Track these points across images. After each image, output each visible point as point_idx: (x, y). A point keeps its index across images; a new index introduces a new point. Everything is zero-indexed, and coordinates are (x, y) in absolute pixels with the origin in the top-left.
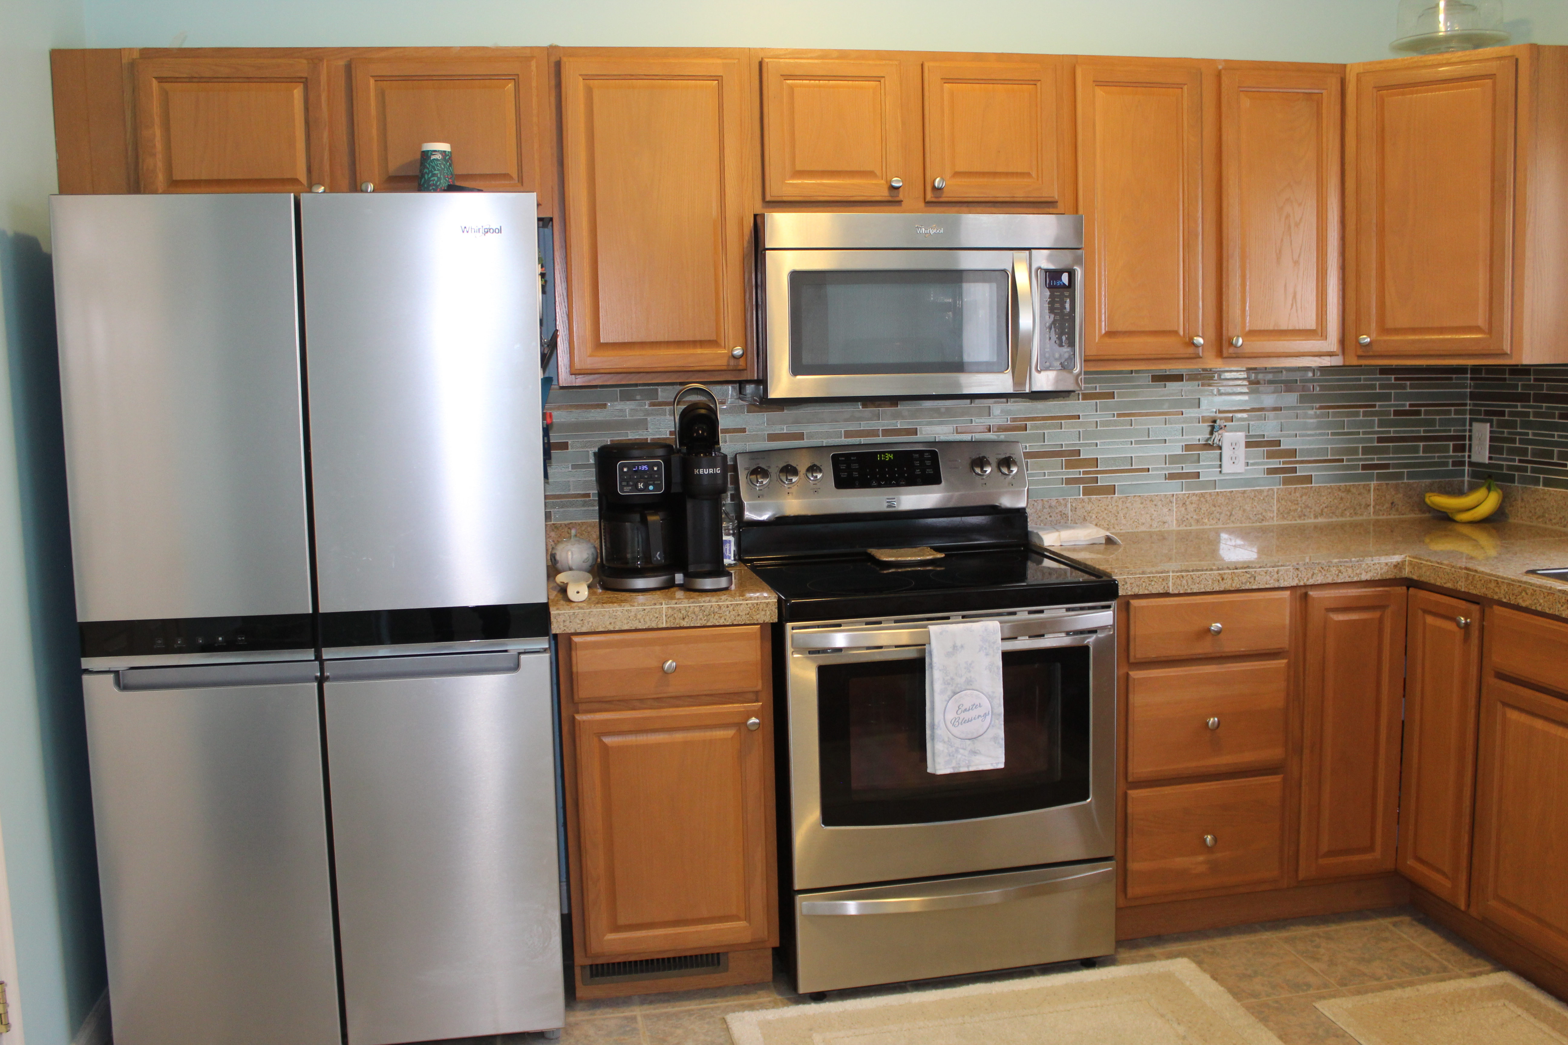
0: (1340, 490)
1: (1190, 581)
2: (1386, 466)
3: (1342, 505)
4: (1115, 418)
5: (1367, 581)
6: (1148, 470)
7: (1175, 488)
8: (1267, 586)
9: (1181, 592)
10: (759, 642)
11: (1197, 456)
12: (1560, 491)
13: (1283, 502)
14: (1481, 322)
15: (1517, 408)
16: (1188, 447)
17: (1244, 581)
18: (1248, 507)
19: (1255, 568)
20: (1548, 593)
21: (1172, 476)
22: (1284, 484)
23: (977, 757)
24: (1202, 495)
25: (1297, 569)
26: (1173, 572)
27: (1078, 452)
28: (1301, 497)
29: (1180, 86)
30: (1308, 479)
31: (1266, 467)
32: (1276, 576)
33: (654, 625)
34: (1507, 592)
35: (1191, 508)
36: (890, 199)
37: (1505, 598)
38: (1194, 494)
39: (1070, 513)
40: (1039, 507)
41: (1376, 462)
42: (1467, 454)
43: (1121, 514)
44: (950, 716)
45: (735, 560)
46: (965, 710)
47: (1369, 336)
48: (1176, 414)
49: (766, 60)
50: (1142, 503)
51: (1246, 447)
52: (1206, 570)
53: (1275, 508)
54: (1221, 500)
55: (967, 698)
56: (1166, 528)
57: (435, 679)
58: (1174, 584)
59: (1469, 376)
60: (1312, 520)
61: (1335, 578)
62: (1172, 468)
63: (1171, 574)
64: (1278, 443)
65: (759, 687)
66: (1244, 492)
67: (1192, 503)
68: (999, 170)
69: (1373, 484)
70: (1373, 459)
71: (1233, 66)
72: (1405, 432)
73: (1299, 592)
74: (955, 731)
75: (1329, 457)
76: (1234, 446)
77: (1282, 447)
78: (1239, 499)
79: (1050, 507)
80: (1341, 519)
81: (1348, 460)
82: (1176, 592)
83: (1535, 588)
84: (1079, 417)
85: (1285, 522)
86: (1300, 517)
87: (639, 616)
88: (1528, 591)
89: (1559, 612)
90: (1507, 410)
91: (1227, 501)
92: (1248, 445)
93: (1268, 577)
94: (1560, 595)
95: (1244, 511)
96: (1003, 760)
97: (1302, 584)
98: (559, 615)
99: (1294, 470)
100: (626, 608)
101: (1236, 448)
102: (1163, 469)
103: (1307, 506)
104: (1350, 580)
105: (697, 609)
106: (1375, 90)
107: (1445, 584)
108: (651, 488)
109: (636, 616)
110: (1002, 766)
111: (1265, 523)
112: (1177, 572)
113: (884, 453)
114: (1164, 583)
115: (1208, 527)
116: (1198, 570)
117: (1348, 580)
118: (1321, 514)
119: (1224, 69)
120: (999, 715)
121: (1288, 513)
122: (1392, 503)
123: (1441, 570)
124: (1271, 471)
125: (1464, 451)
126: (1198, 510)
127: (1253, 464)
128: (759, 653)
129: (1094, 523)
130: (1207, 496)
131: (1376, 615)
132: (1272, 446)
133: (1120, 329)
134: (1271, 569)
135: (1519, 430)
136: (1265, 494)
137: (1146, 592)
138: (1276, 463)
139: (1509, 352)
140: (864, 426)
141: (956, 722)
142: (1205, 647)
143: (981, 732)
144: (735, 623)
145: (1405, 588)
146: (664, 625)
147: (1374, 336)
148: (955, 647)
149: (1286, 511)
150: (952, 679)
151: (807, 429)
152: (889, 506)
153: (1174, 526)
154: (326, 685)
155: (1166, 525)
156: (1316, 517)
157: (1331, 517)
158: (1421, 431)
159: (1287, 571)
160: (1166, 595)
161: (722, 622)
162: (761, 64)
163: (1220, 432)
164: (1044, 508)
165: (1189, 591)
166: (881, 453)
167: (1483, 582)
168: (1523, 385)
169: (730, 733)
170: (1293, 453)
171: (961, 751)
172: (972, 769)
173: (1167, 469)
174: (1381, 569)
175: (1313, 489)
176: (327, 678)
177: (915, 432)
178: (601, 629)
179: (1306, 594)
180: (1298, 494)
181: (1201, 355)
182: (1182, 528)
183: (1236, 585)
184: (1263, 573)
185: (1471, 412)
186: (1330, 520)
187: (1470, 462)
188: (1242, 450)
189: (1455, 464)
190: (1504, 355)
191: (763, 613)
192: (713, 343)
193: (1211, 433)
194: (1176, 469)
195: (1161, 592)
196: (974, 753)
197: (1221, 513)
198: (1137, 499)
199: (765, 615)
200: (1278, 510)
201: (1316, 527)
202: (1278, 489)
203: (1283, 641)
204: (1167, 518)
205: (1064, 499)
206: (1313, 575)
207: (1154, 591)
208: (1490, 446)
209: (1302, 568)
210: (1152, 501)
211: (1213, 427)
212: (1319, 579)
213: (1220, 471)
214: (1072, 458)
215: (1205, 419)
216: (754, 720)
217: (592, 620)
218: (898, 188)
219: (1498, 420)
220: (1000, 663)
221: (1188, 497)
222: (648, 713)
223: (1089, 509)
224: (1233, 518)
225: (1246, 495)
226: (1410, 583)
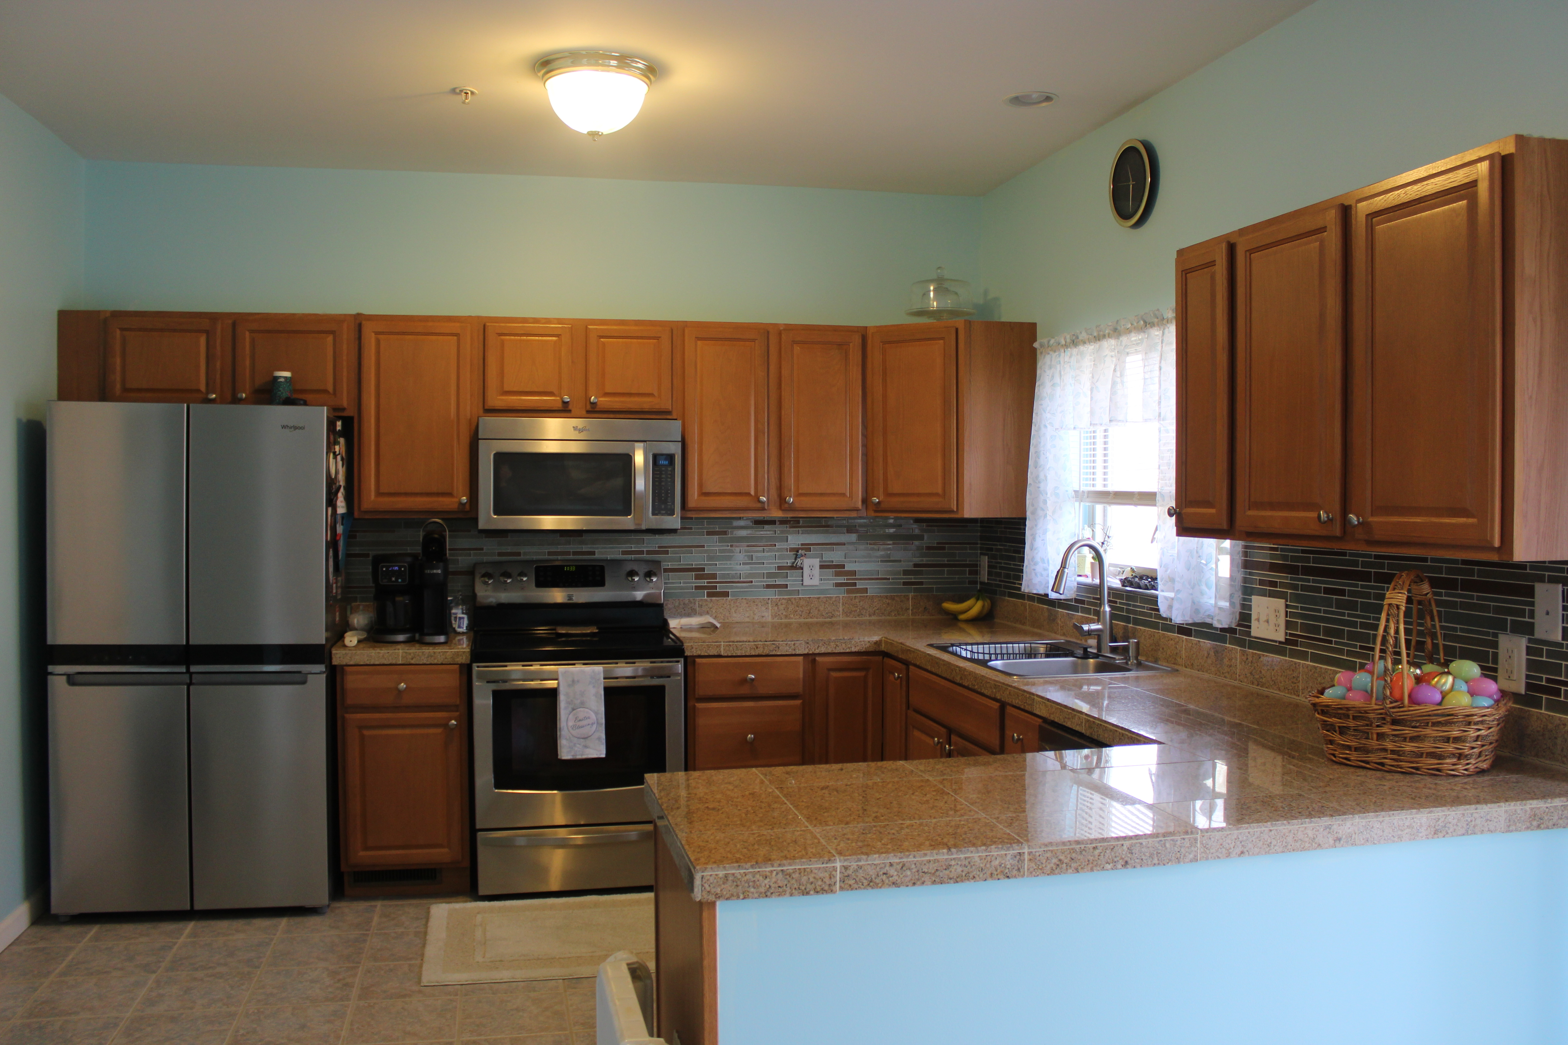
0: (887, 598)
1: (735, 648)
2: (922, 583)
3: (889, 608)
4: (729, 548)
5: (855, 652)
6: (752, 582)
7: (771, 595)
8: (787, 653)
9: (730, 655)
10: (458, 675)
11: (786, 574)
13: (847, 605)
14: (940, 491)
15: (998, 546)
16: (780, 568)
17: (771, 649)
18: (822, 609)
19: (779, 641)
20: (925, 656)
21: (768, 586)
22: (848, 593)
23: (587, 750)
24: (789, 599)
25: (808, 643)
26: (724, 642)
27: (703, 569)
28: (859, 602)
29: (754, 340)
30: (865, 590)
31: (834, 582)
32: (793, 647)
33: (394, 662)
35: (782, 607)
36: (563, 409)
38: (783, 599)
39: (698, 609)
40: (677, 604)
41: (913, 580)
42: (979, 576)
43: (733, 610)
44: (571, 724)
45: (467, 629)
46: (580, 720)
47: (878, 498)
48: (771, 545)
49: (488, 324)
50: (747, 603)
51: (820, 569)
52: (746, 642)
53: (841, 609)
54: (802, 603)
55: (582, 713)
56: (764, 620)
57: (255, 687)
58: (724, 650)
59: (979, 524)
60: (868, 618)
61: (834, 650)
62: (768, 581)
63: (722, 643)
64: (843, 567)
65: (458, 702)
66: (819, 598)
67: (782, 604)
68: (633, 391)
69: (911, 595)
70: (911, 579)
71: (789, 328)
72: (933, 561)
73: (810, 658)
74: (574, 732)
75: (880, 577)
76: (811, 567)
77: (846, 569)
78: (816, 602)
79: (684, 604)
80: (888, 618)
81: (892, 579)
82: (726, 655)
83: (921, 654)
84: (703, 546)
85: (849, 619)
86: (859, 615)
87: (385, 657)
90: (994, 547)
91: (807, 603)
92: (822, 567)
93: (788, 648)
95: (819, 610)
96: (605, 752)
97: (811, 652)
98: (337, 653)
99: (855, 584)
100: (377, 651)
101: (813, 569)
102: (761, 581)
103: (864, 608)
104: (844, 651)
105: (420, 654)
106: (881, 344)
107: (894, 653)
108: (400, 580)
109: (383, 656)
110: (603, 756)
111: (834, 619)
112: (727, 642)
113: (569, 566)
114: (718, 649)
115: (794, 620)
116: (740, 642)
117: (842, 651)
118: (874, 614)
119: (784, 330)
120: (602, 724)
121: (850, 613)
122: (925, 608)
123: (893, 645)
124: (838, 585)
125: (977, 575)
126: (786, 609)
127: (825, 580)
128: (458, 681)
129: (714, 615)
130: (793, 600)
131: (862, 674)
132: (839, 569)
133: (711, 491)
134: (789, 642)
135: (998, 561)
136: (834, 599)
137: (706, 654)
138: (841, 580)
139: (955, 510)
140: (560, 548)
141: (575, 727)
142: (744, 690)
143: (590, 734)
144: (444, 663)
145: (881, 657)
146: (400, 662)
147: (882, 498)
148: (573, 681)
149: (849, 611)
150: (572, 701)
151: (523, 549)
152: (569, 600)
153: (770, 619)
154: (192, 688)
155: (764, 618)
156: (870, 616)
157: (881, 617)
158: (945, 560)
159: (801, 644)
160: (720, 656)
161: (436, 662)
162: (484, 326)
163: (801, 558)
164: (679, 604)
165: (734, 654)
166: (567, 566)
167: (906, 651)
168: (1000, 531)
169: (439, 730)
170: (854, 573)
171: (578, 745)
172: (584, 757)
173: (765, 582)
174: (865, 645)
175: (868, 597)
176: (194, 684)
177: (593, 553)
178: (362, 663)
179: (815, 660)
180: (857, 600)
181: (766, 508)
182: (776, 620)
183: (766, 652)
184: (784, 645)
185: (981, 549)
186: (880, 618)
187: (980, 582)
188: (817, 571)
189: (970, 583)
190: (952, 512)
191: (461, 657)
192: (450, 494)
193: (796, 559)
194: (771, 581)
195: (716, 654)
196: (586, 747)
197: (802, 612)
198: (744, 600)
199: (462, 659)
200: (843, 610)
201: (870, 622)
202: (843, 597)
203: (799, 689)
204: (766, 614)
205: (694, 599)
206: (818, 647)
207: (711, 654)
208: (988, 571)
209: (811, 643)
210: (754, 602)
211: (797, 555)
212: (823, 650)
213: (802, 584)
214: (699, 572)
215: (792, 550)
216: (453, 722)
217: (357, 657)
218: (568, 402)
219: (993, 554)
220: (602, 693)
221: (779, 600)
222: (390, 715)
223: (711, 606)
224: (811, 615)
225: (820, 600)
226: (886, 654)
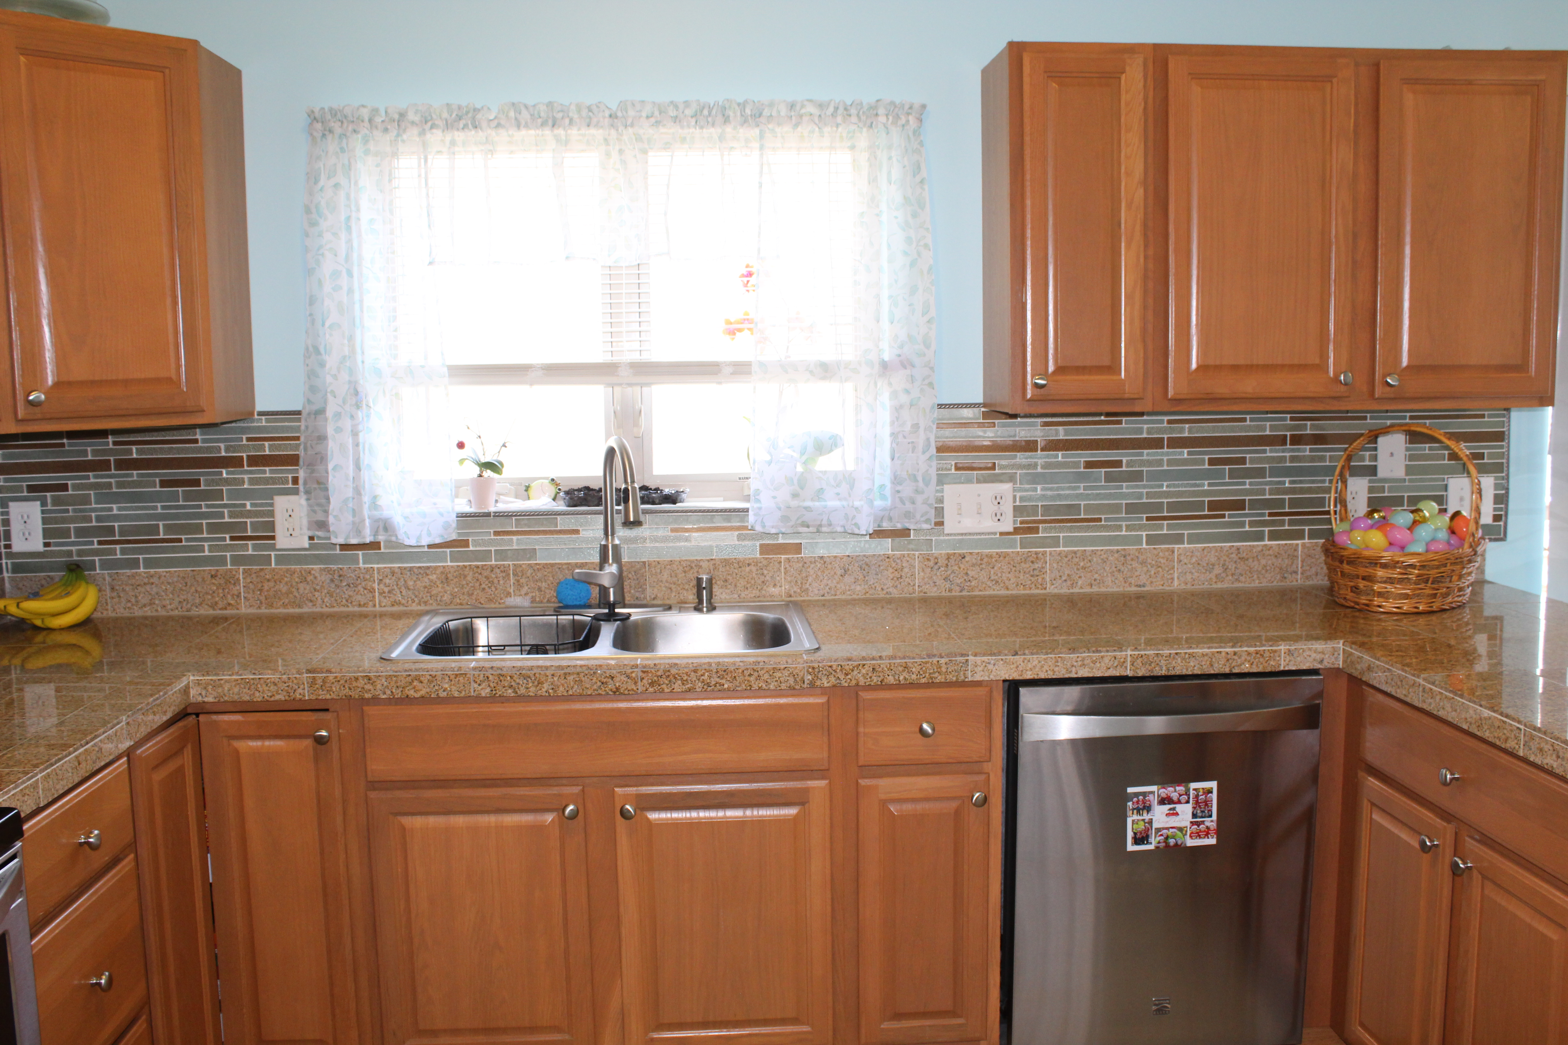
5: (170, 718)
12: (175, 571)
15: (89, 479)
20: (457, 675)
25: (129, 723)
32: (115, 740)
34: (387, 687)
37: (385, 693)
61: (152, 725)
83: (433, 673)
88: (422, 679)
89: (476, 693)
90: (69, 482)
93: (110, 745)
94: (477, 673)
104: (161, 722)
107: (271, 697)
123: (262, 681)
134: (111, 732)
135: (94, 506)
145: (193, 717)
159: (122, 729)
167: (342, 682)
168: (93, 451)
174: (177, 699)
184: (106, 741)
206: (138, 727)
208: (44, 529)
209: (131, 721)
212: (143, 731)
219: (52, 496)
